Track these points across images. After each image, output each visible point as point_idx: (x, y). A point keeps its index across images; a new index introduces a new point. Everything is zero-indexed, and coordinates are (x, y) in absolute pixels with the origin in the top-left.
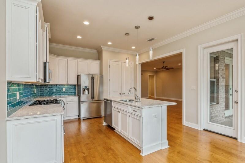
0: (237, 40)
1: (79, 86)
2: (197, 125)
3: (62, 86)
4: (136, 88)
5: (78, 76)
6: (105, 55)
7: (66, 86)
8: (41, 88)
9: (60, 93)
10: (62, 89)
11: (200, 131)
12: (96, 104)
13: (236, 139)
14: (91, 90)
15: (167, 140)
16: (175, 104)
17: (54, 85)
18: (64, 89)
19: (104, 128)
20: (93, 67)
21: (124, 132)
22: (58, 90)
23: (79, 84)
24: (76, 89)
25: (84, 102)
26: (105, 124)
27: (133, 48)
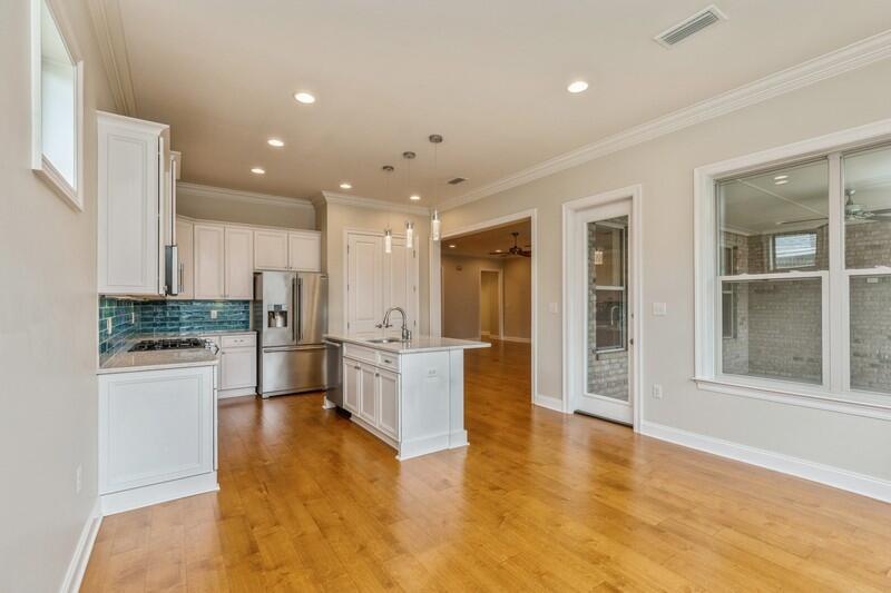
0: (631, 198)
1: (257, 302)
2: (559, 401)
3: (209, 305)
4: (404, 308)
5: (257, 277)
6: (334, 217)
7: (221, 305)
8: (147, 309)
9: (201, 323)
10: (209, 313)
11: (567, 415)
12: (308, 355)
13: (631, 427)
14: (291, 316)
15: (465, 428)
16: (489, 345)
17: (186, 301)
18: (214, 314)
19: (327, 414)
20: (300, 249)
21: (369, 417)
22: (196, 315)
23: (258, 298)
24: (249, 314)
25: (272, 349)
26: (327, 405)
27: (415, 198)
